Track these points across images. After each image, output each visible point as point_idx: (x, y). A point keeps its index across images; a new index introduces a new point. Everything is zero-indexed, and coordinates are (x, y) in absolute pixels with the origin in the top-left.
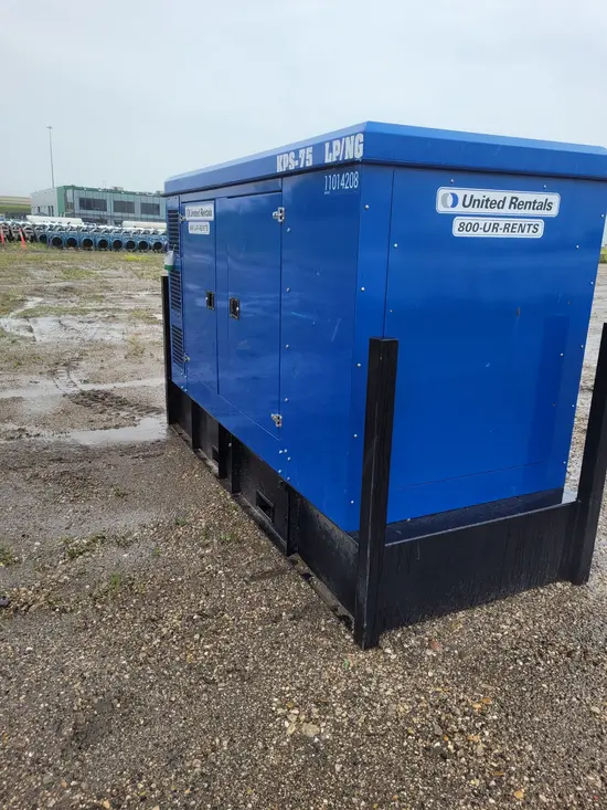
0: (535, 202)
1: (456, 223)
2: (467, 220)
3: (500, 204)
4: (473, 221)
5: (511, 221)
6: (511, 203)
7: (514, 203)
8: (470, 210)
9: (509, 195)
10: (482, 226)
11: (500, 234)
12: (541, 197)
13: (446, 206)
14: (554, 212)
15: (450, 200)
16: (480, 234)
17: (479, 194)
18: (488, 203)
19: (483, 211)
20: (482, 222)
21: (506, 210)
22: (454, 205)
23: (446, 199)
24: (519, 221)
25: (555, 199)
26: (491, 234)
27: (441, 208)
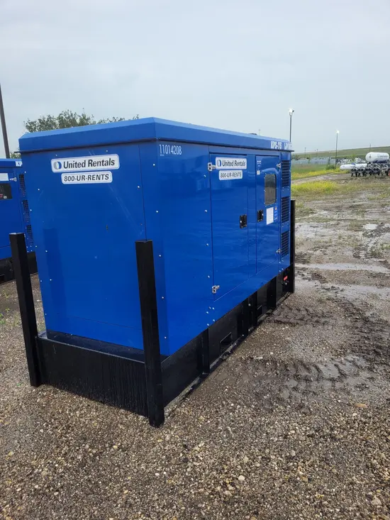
0: (103, 161)
1: (63, 176)
2: (68, 175)
3: (83, 165)
4: (71, 175)
5: (92, 174)
6: (89, 163)
7: (91, 163)
8: (68, 169)
9: (87, 159)
10: (76, 178)
11: (86, 181)
12: (106, 158)
13: (56, 168)
14: (117, 166)
15: (58, 166)
16: (75, 182)
17: (71, 160)
18: (77, 165)
19: (75, 169)
20: (75, 175)
21: (87, 168)
22: (60, 167)
23: (56, 165)
24: (96, 173)
25: (115, 158)
26: (81, 182)
27: (54, 170)
